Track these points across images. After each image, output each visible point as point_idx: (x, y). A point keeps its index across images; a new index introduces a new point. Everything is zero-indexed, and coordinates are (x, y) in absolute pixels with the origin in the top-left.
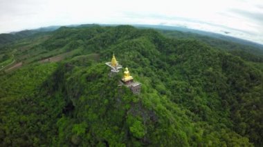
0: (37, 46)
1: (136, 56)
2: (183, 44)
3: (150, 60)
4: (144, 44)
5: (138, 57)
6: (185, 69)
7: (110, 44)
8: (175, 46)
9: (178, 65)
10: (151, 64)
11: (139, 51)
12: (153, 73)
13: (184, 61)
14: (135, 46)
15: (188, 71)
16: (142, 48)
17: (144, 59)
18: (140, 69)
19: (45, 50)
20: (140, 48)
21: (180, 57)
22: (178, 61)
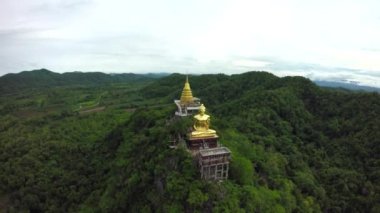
0: (133, 92)
1: (269, 115)
2: (354, 101)
3: (293, 126)
4: (285, 98)
5: (272, 118)
6: (358, 146)
7: (232, 97)
8: (339, 104)
9: (344, 139)
10: (294, 133)
11: (275, 109)
12: (295, 149)
13: (356, 131)
14: (270, 99)
15: (364, 151)
16: (281, 105)
17: (281, 122)
18: (271, 138)
19: (141, 98)
20: (278, 105)
21: (349, 123)
22: (346, 132)
